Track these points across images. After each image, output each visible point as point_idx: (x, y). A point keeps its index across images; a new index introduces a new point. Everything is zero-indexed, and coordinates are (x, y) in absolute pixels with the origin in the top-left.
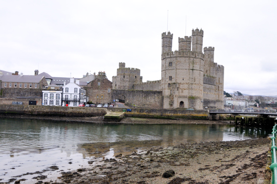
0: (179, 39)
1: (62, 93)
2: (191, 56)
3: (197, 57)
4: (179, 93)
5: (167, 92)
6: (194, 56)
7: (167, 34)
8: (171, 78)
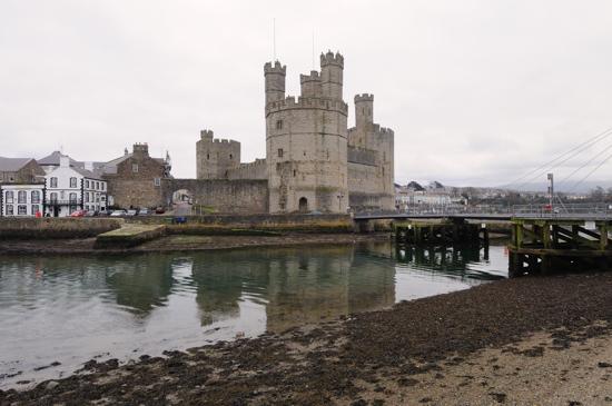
0: (302, 76)
1: (44, 190)
2: (319, 106)
3: (331, 108)
4: (297, 180)
5: (275, 181)
6: (325, 107)
7: (273, 66)
8: (281, 152)
